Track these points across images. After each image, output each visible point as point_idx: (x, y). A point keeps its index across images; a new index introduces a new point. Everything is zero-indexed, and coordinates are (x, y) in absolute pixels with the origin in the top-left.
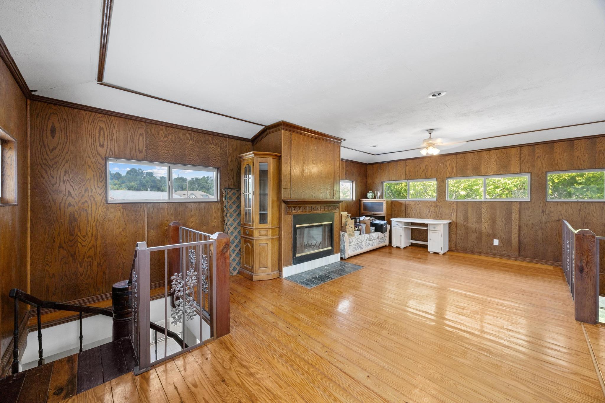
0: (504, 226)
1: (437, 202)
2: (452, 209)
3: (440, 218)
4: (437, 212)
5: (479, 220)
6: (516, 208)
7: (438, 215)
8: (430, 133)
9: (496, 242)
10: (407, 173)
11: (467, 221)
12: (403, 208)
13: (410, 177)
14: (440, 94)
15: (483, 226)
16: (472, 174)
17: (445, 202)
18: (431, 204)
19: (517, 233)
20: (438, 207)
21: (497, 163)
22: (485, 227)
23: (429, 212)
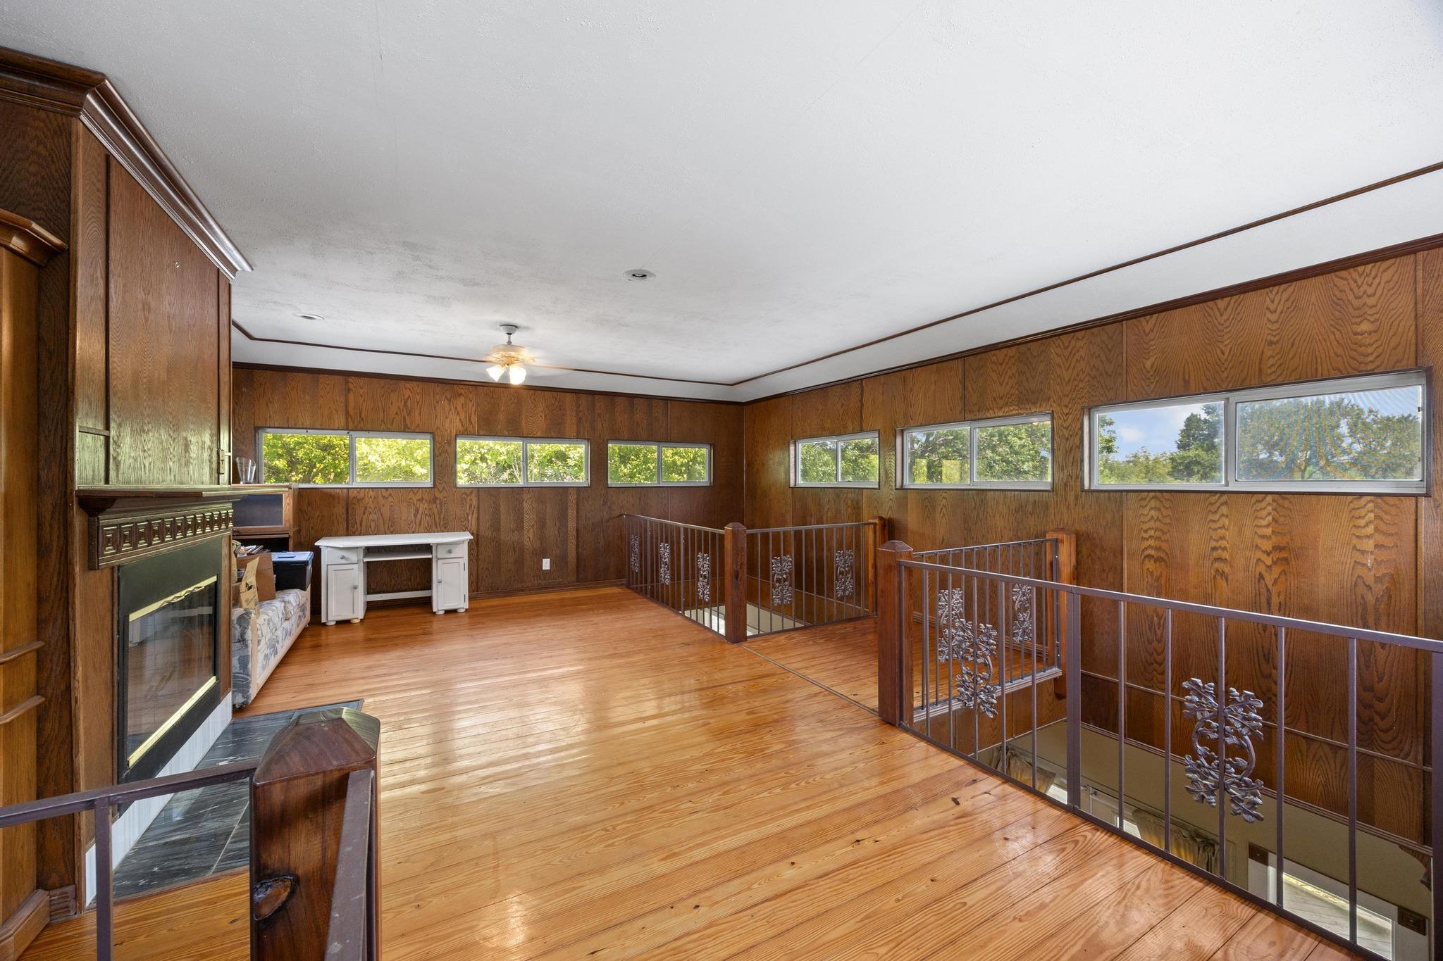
0: (557, 532)
1: (436, 489)
2: (468, 506)
3: (443, 528)
4: (436, 513)
5: (520, 527)
6: (572, 499)
7: (438, 521)
8: (509, 334)
9: (546, 565)
10: (351, 412)
11: (499, 530)
12: (339, 510)
13: (362, 425)
14: (644, 276)
15: (525, 536)
16: (506, 433)
17: (454, 490)
18: (419, 496)
19: (574, 542)
20: (438, 501)
21: (545, 416)
22: (529, 537)
23: (415, 516)
